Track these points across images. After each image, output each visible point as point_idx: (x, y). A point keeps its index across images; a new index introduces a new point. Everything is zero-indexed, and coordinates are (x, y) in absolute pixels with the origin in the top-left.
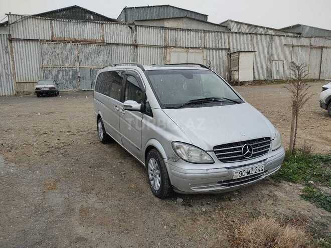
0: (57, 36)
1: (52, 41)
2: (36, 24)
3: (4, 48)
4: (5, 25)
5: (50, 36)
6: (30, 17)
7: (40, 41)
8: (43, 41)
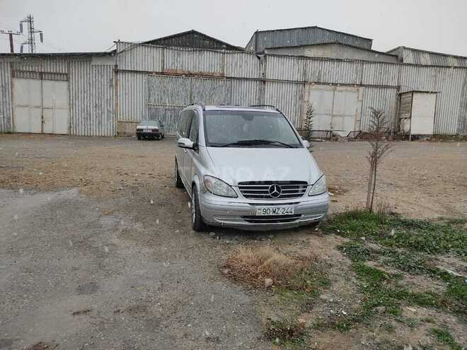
0: (168, 67)
1: (162, 73)
3: (109, 81)
5: (161, 68)
6: (139, 44)
7: (148, 73)
8: (152, 73)
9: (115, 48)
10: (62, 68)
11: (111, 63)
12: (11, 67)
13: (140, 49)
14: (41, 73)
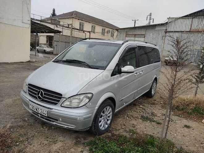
0: (194, 28)
1: (190, 32)
2: (182, 22)
3: (162, 37)
4: (165, 24)
5: (189, 29)
6: (180, 18)
7: (182, 32)
8: (183, 32)
9: (167, 21)
10: (143, 32)
11: (164, 28)
12: (126, 33)
13: (179, 20)
14: (135, 35)
